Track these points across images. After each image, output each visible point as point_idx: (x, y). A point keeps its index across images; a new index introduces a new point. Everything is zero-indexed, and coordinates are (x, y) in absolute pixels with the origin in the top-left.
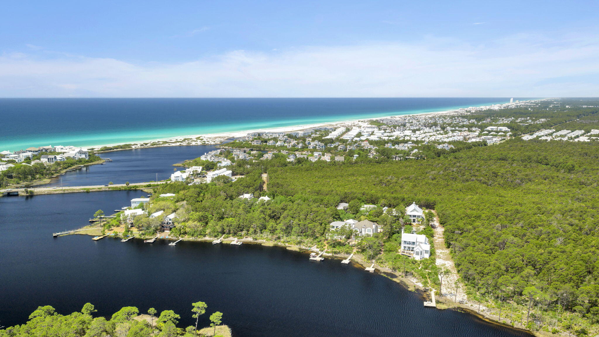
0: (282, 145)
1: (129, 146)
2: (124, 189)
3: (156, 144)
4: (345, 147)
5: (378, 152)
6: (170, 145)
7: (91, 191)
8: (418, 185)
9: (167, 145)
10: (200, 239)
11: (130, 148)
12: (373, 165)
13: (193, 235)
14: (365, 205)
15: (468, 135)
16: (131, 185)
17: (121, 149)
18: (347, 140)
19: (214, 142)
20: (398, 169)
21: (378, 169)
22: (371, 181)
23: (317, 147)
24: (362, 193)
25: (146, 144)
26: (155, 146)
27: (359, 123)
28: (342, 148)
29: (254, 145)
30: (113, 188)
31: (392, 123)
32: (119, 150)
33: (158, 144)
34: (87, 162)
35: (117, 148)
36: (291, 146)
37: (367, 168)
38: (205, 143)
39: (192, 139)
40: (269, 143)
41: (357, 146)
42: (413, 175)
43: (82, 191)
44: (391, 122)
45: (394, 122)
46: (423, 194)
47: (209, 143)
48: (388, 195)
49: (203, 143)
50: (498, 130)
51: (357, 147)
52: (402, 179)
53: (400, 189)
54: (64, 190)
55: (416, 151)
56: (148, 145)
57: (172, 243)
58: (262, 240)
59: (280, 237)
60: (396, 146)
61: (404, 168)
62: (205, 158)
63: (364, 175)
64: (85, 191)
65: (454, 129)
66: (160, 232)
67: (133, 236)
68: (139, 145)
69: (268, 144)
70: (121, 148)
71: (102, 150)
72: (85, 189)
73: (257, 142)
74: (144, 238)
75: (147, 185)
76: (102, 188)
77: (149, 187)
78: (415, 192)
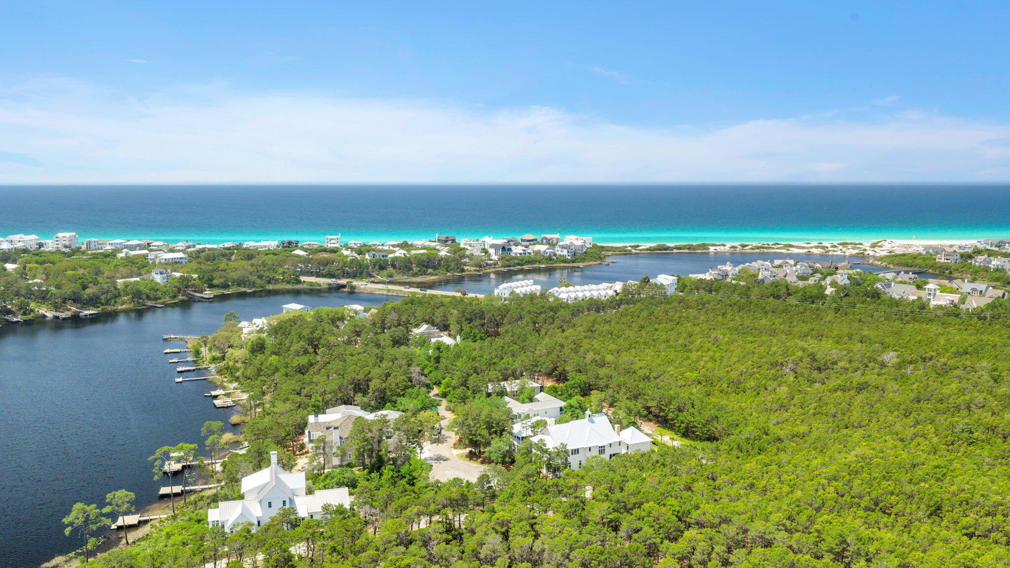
1: (705, 246)
3: (763, 248)
6: (788, 250)
11: (705, 251)
17: (687, 251)
25: (744, 246)
26: (755, 251)
29: (939, 262)
32: (682, 251)
33: (766, 248)
34: (563, 261)
38: (863, 253)
40: (976, 261)
43: (407, 295)
56: (747, 248)
68: (728, 247)
69: (973, 262)
70: (689, 249)
71: (649, 250)
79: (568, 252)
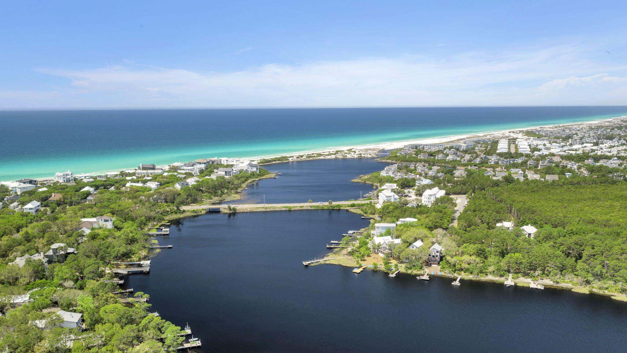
0: (455, 159)
1: (285, 158)
2: (326, 208)
3: (312, 157)
6: (325, 157)
7: (293, 209)
9: (322, 158)
10: (483, 278)
11: (288, 161)
13: (471, 273)
16: (334, 203)
17: (279, 162)
19: (370, 155)
25: (302, 156)
26: (311, 159)
27: (510, 134)
28: (532, 164)
29: (420, 159)
30: (315, 206)
31: (553, 135)
32: (277, 162)
34: (259, 175)
35: (275, 161)
36: (466, 161)
38: (361, 156)
39: (343, 151)
40: (438, 157)
43: (284, 209)
44: (551, 133)
45: (555, 133)
47: (366, 156)
49: (359, 155)
54: (266, 208)
56: (304, 157)
57: (454, 282)
58: (566, 284)
59: (589, 281)
62: (387, 173)
64: (287, 209)
66: (426, 266)
67: (398, 270)
68: (295, 157)
70: (279, 160)
71: (262, 163)
72: (286, 207)
73: (424, 156)
74: (411, 273)
75: (351, 205)
76: (303, 206)
77: (353, 206)
79: (257, 169)
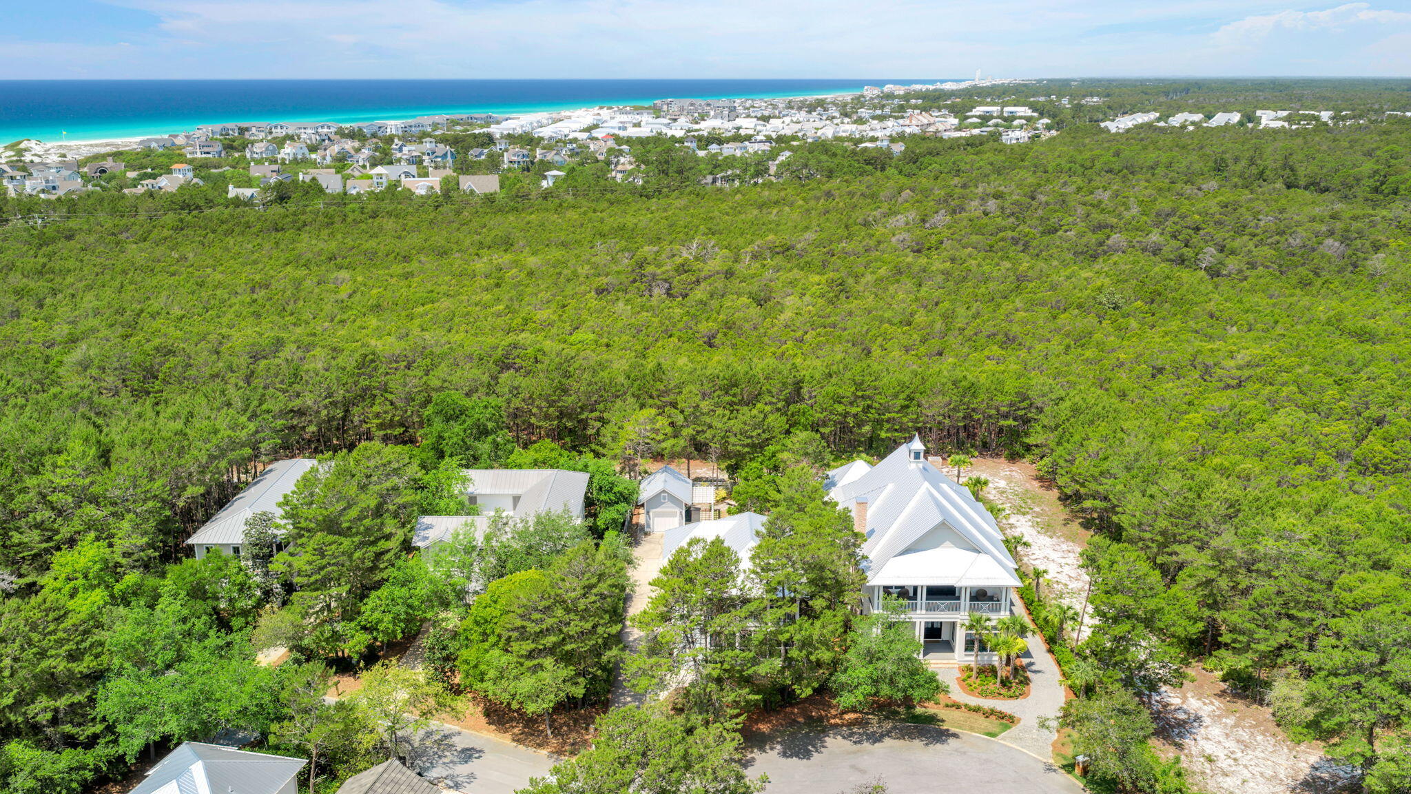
0: (299, 157)
4: (528, 156)
5: (644, 162)
8: (851, 281)
12: (618, 202)
14: (472, 473)
15: (930, 125)
18: (541, 139)
19: (64, 156)
20: (727, 214)
21: (640, 216)
22: (583, 270)
23: (426, 158)
24: (500, 352)
28: (515, 158)
36: (329, 158)
37: (585, 213)
40: (253, 152)
41: (573, 153)
42: (810, 235)
46: (905, 342)
48: (682, 361)
50: (1005, 115)
51: (570, 156)
52: (755, 257)
53: (754, 311)
55: (784, 156)
60: (714, 148)
61: (756, 212)
63: (564, 245)
65: (879, 112)
69: (248, 155)
73: (206, 150)
78: (857, 326)
